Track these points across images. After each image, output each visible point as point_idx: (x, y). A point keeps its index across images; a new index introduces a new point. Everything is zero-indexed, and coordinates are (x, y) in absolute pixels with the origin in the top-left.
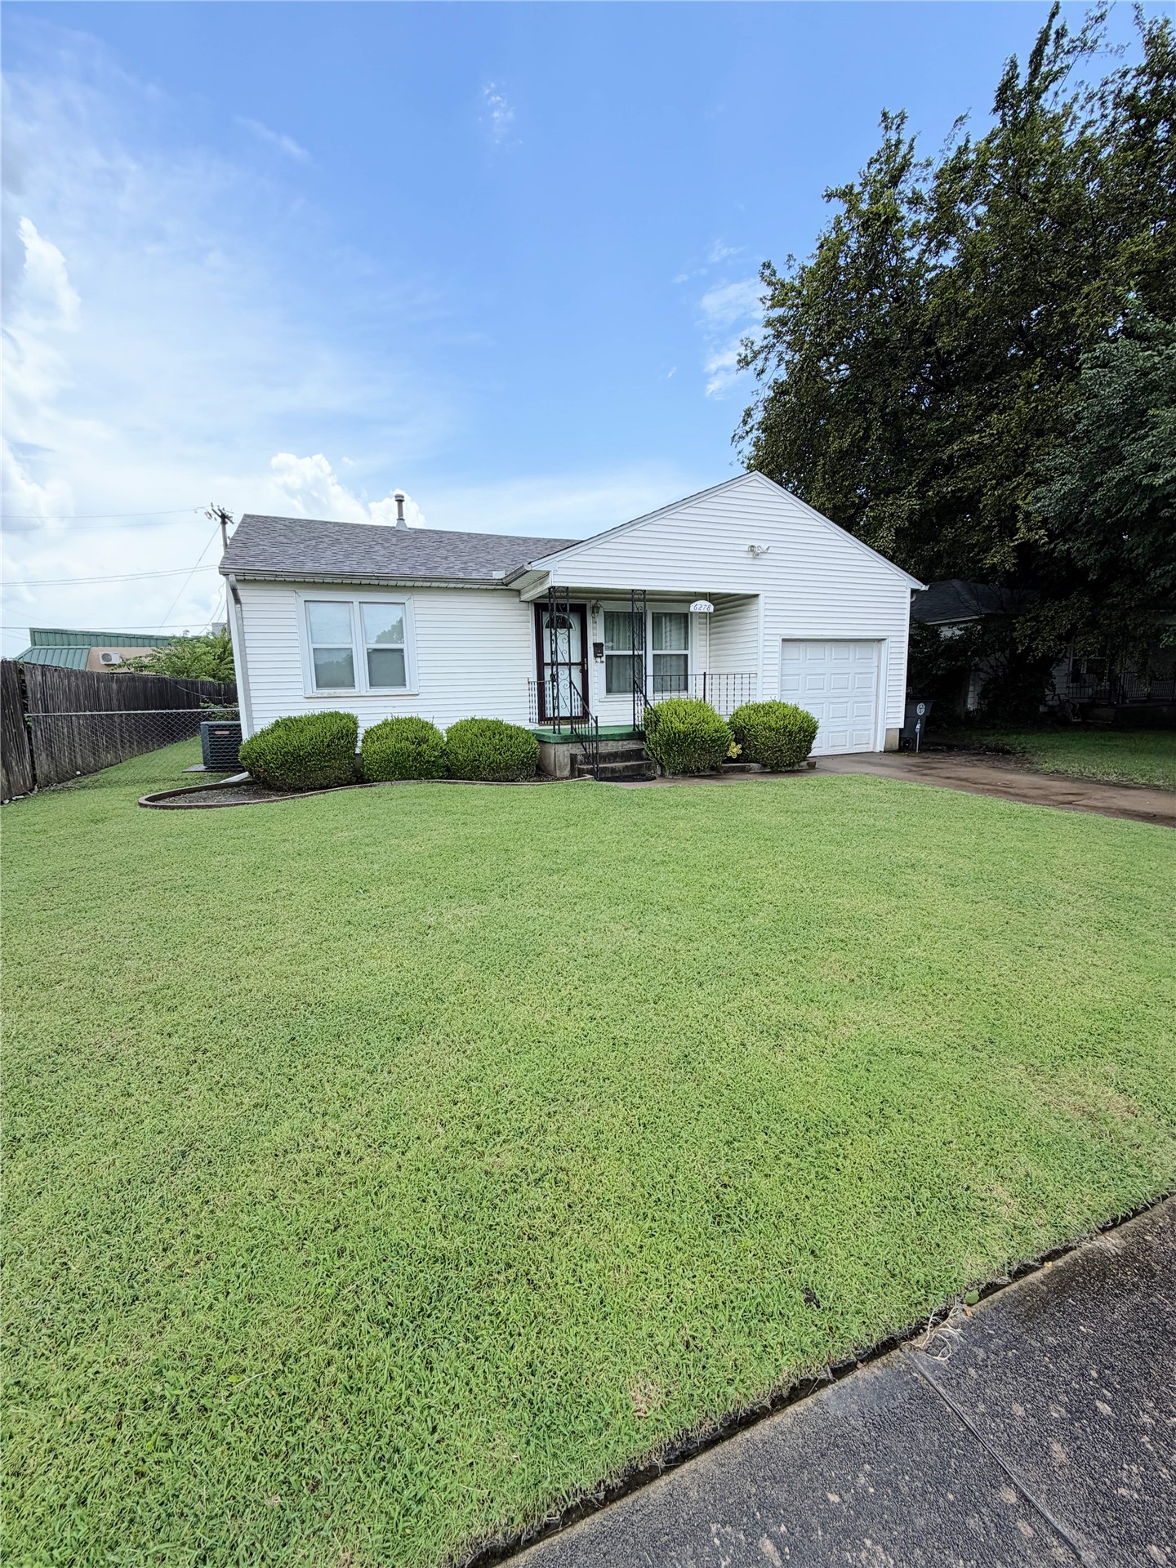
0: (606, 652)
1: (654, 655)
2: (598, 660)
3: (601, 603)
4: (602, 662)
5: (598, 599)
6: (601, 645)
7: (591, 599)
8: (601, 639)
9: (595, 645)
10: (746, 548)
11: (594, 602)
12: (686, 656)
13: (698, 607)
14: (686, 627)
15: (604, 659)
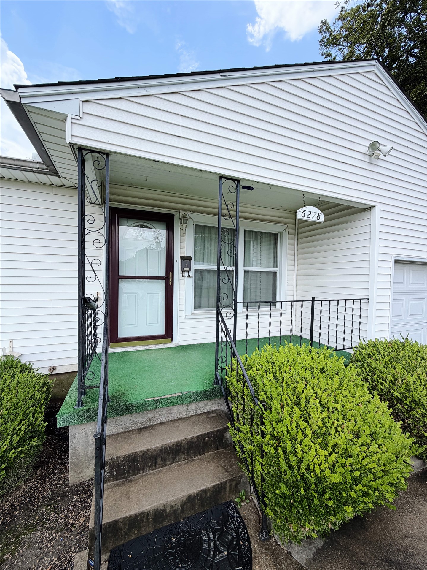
0: (195, 266)
1: (245, 271)
2: (186, 274)
3: (192, 215)
4: (189, 276)
5: (188, 211)
6: (190, 258)
7: (179, 210)
8: (189, 252)
9: (182, 258)
10: (368, 144)
11: (182, 213)
12: (275, 273)
13: (307, 213)
14: (276, 248)
15: (192, 273)
